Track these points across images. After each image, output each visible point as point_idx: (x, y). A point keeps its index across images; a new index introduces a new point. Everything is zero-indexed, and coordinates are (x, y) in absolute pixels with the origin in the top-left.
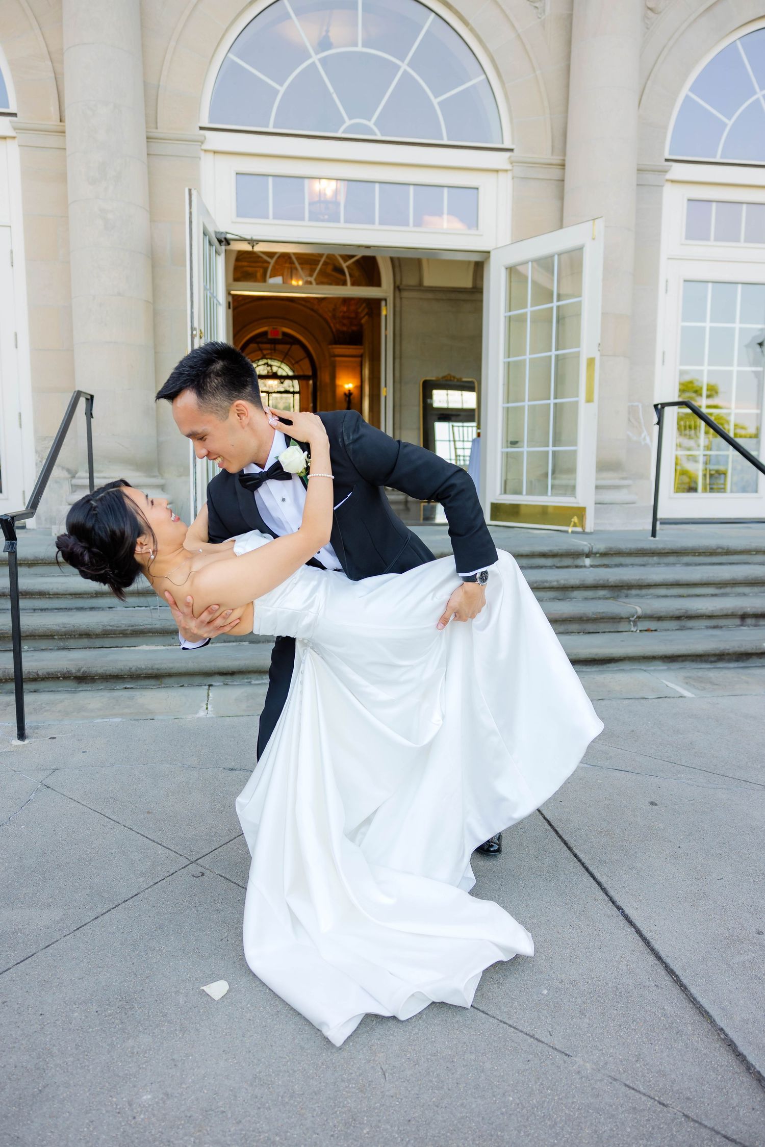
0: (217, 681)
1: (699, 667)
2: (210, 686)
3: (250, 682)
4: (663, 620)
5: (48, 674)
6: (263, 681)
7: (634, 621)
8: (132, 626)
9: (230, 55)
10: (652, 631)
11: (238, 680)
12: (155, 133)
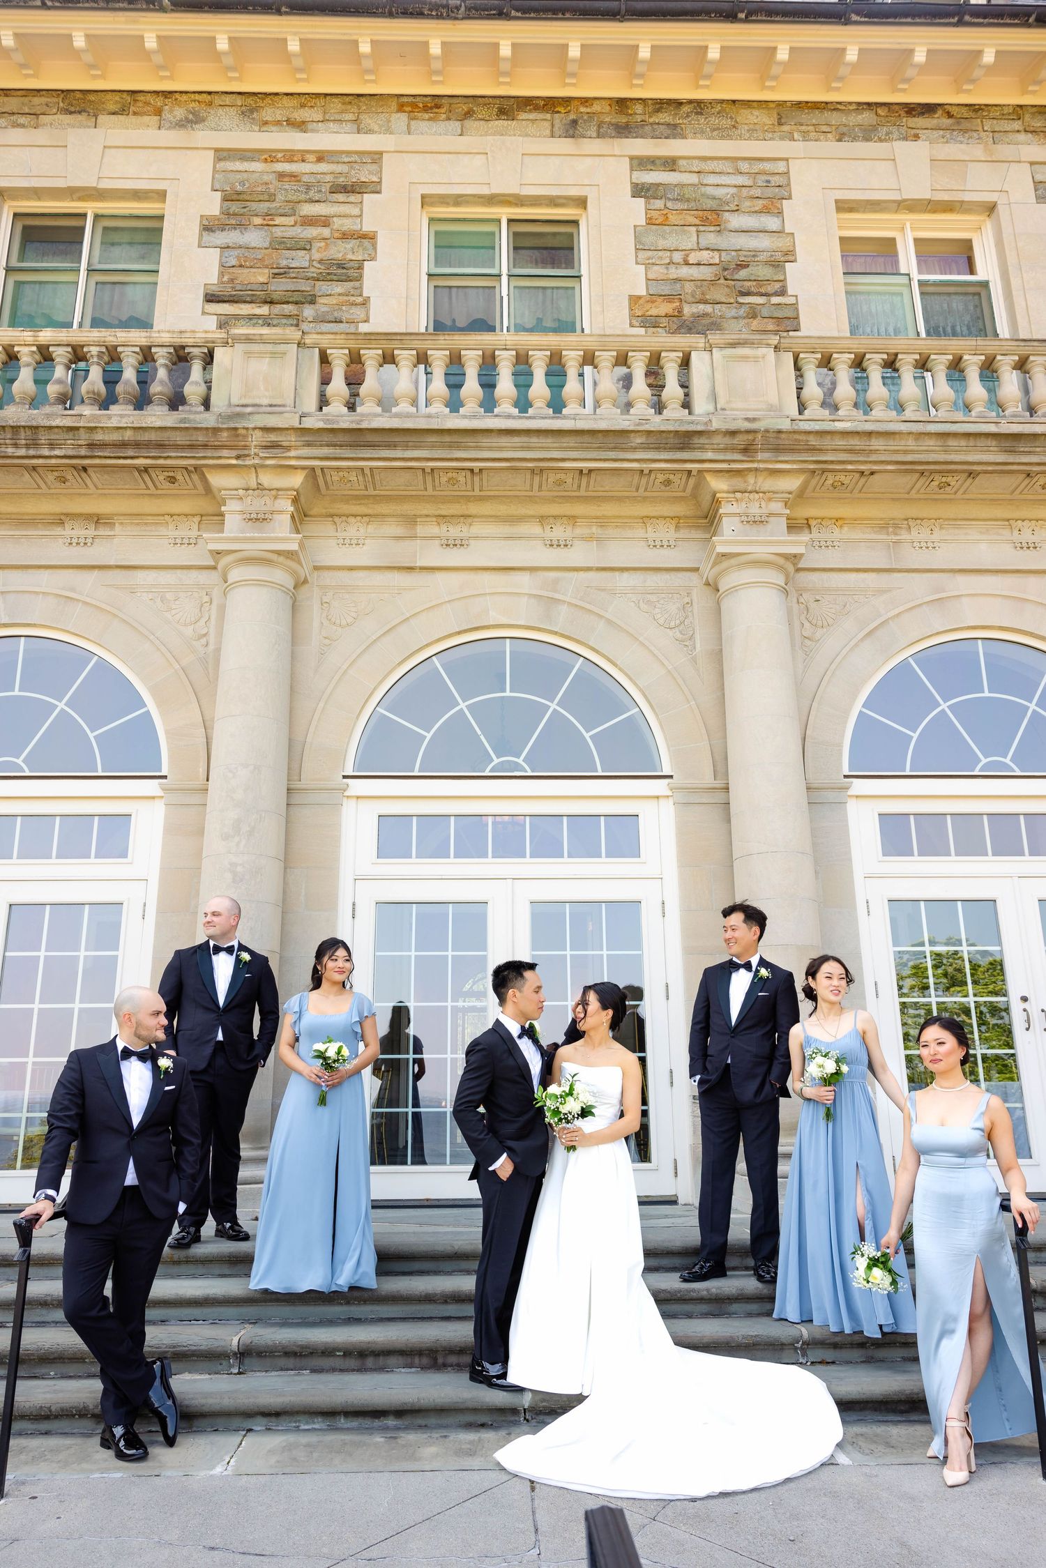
0: (259, 1424)
1: (885, 1419)
2: (250, 1430)
3: (298, 1427)
4: (841, 1348)
5: (62, 1410)
6: (315, 1426)
7: (801, 1348)
8: (174, 1347)
9: (378, 709)
10: (829, 1363)
11: (284, 1423)
12: (297, 785)
